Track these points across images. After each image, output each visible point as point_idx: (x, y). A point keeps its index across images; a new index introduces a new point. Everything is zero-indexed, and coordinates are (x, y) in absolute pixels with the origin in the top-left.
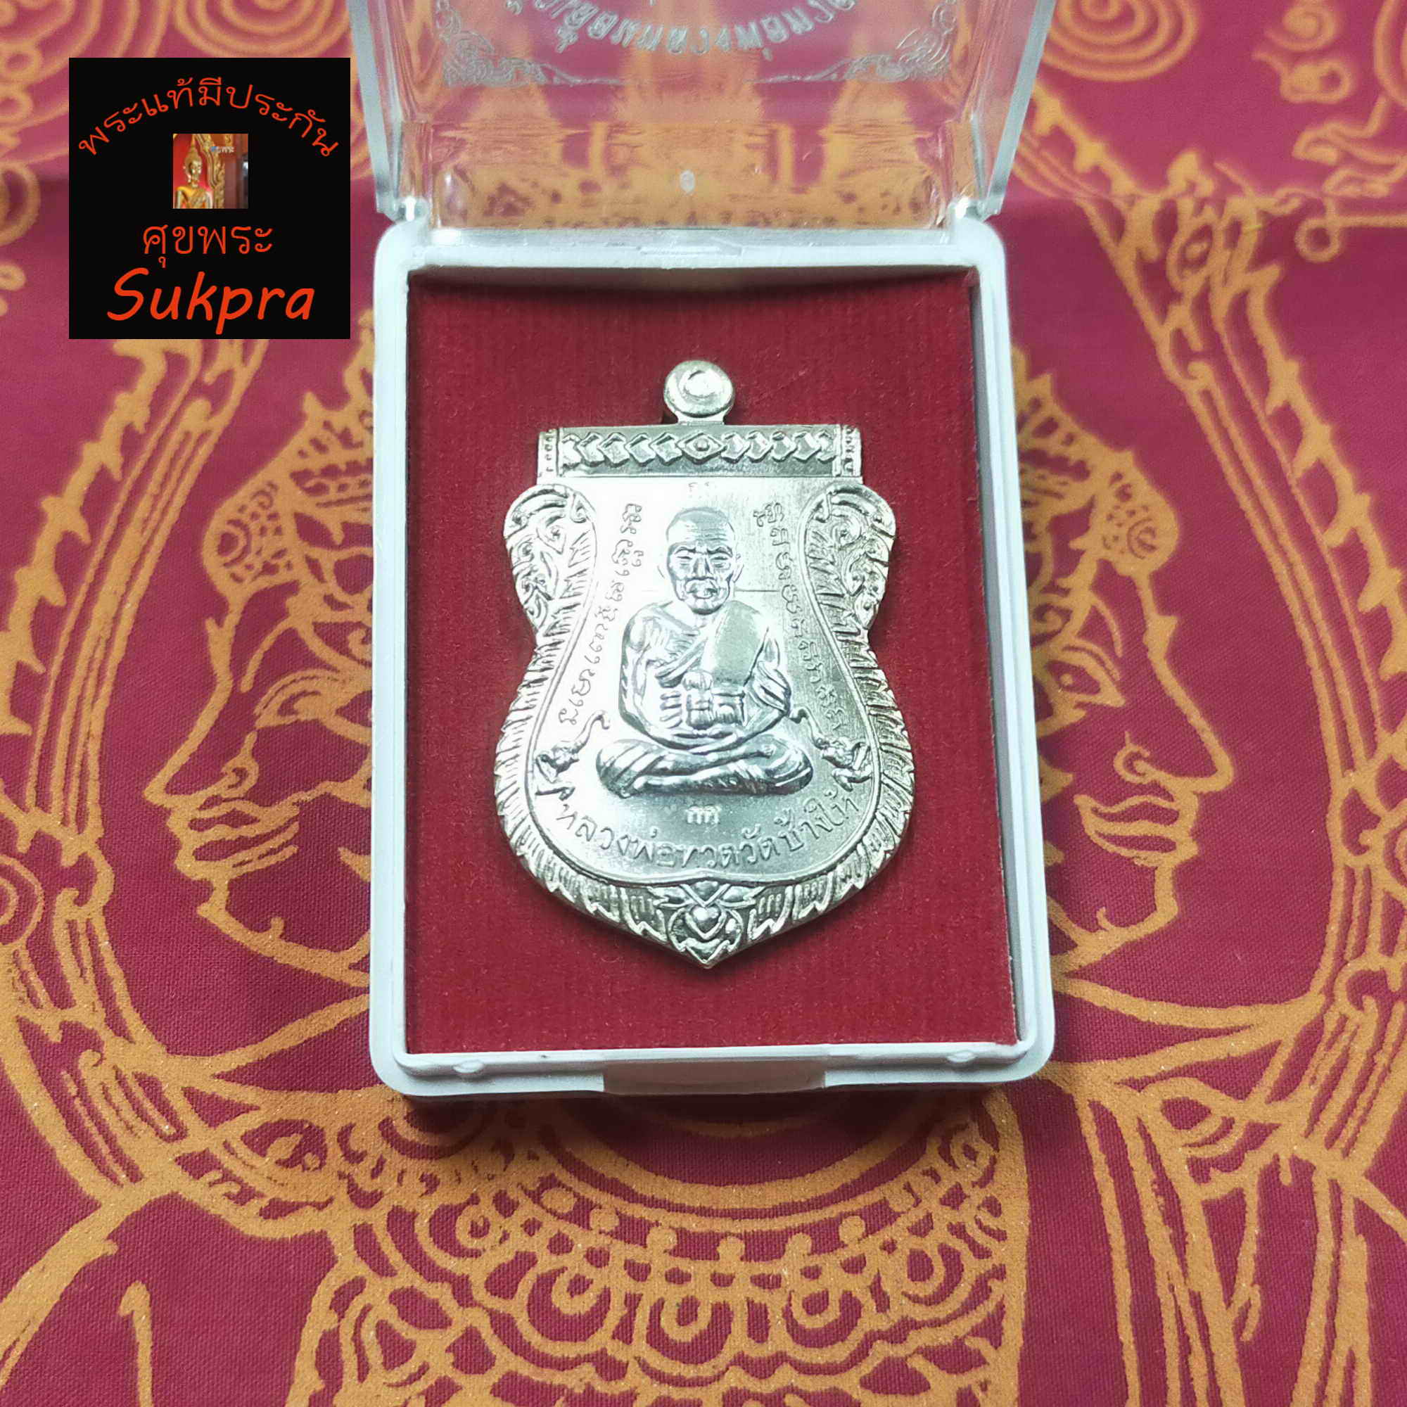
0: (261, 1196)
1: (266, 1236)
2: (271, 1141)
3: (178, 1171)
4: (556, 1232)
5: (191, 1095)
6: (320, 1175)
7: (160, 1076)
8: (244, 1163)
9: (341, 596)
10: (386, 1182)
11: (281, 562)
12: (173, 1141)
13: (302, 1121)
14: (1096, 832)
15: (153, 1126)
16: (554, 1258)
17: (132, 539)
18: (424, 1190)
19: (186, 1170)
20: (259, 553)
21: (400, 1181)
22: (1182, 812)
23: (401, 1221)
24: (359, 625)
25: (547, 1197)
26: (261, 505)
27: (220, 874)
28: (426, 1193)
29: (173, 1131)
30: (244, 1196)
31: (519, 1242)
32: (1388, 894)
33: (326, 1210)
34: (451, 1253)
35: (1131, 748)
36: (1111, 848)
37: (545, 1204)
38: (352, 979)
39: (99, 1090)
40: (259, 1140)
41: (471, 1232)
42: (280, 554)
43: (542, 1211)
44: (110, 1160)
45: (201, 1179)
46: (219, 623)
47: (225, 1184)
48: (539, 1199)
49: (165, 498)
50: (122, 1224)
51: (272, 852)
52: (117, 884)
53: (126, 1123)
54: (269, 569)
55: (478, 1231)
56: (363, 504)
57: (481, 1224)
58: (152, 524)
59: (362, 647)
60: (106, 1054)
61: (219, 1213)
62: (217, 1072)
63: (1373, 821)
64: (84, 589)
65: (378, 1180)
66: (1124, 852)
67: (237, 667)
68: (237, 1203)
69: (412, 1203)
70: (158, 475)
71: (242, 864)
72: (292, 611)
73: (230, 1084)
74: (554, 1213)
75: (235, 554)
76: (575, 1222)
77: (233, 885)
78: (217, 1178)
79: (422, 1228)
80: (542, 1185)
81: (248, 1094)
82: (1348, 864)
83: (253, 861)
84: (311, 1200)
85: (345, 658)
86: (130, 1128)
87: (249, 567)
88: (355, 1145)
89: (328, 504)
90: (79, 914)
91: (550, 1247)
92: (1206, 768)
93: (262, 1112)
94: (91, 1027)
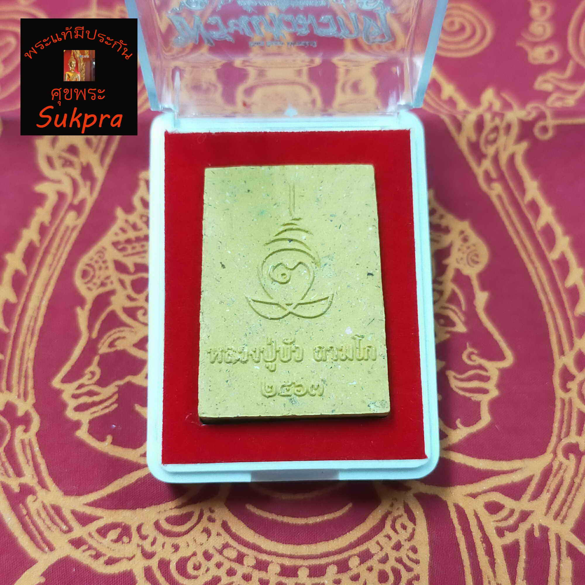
0: (104, 555)
1: (107, 572)
2: (108, 532)
3: (70, 546)
4: (229, 567)
5: (74, 513)
6: (129, 545)
7: (61, 506)
8: (97, 541)
9: (134, 295)
10: (157, 548)
11: (108, 281)
12: (67, 533)
13: (122, 523)
14: (455, 386)
15: (59, 526)
16: (229, 578)
17: (45, 273)
18: (174, 550)
19: (73, 545)
20: (99, 277)
21: (163, 546)
22: (492, 377)
23: (164, 565)
24: (141, 308)
25: (226, 552)
26: (100, 257)
27: (85, 417)
28: (175, 552)
29: (67, 529)
30: (97, 556)
31: (214, 572)
32: (579, 409)
33: (132, 561)
34: (185, 577)
35: (469, 350)
36: (461, 393)
37: (224, 555)
38: (141, 461)
39: (36, 512)
40: (103, 532)
41: (194, 568)
42: (108, 278)
43: (224, 558)
44: (41, 542)
45: (80, 549)
46: (83, 308)
47: (89, 551)
48: (222, 553)
49: (59, 254)
50: (47, 569)
51: (106, 407)
52: (41, 423)
53: (48, 526)
54: (103, 284)
55: (197, 568)
56: (143, 255)
57: (198, 565)
58: (53, 267)
59: (143, 317)
60: (39, 497)
61: (87, 563)
62: (85, 503)
63: (572, 378)
64: (25, 295)
65: (154, 546)
66: (468, 395)
67: (90, 327)
68: (95, 558)
69: (168, 556)
70: (55, 244)
71: (94, 412)
72: (113, 303)
73: (91, 508)
74: (228, 559)
75: (89, 278)
76: (237, 562)
77: (91, 422)
78: (86, 548)
79: (173, 567)
80: (223, 547)
81: (98, 512)
82: (561, 397)
83: (98, 411)
84: (126, 556)
85: (136, 322)
86: (49, 528)
87: (95, 284)
88: (144, 532)
89: (128, 255)
90: (26, 437)
91: (227, 573)
92: (501, 357)
93: (104, 519)
94: (32, 485)
